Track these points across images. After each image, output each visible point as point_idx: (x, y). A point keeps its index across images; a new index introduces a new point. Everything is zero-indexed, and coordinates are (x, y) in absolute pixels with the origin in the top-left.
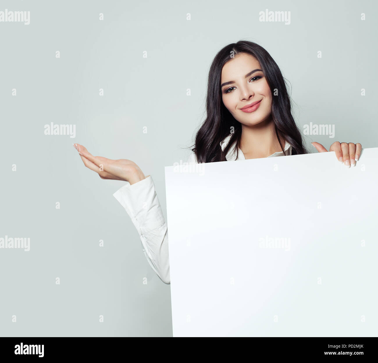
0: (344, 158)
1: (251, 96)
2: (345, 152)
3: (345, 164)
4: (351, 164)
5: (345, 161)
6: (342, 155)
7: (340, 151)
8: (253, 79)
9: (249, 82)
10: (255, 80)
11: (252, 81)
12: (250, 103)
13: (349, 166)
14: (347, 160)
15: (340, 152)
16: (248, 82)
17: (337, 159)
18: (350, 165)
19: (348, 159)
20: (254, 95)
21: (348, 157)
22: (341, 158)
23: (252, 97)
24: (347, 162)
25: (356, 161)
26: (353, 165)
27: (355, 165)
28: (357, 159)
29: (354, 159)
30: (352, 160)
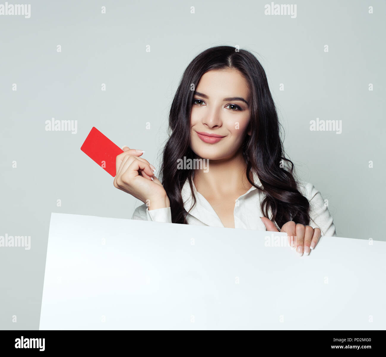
0: (298, 243)
1: (216, 126)
2: (299, 236)
8: (231, 105)
9: (225, 107)
10: (232, 108)
11: (228, 107)
12: (210, 132)
13: (301, 254)
14: (301, 247)
15: (293, 235)
16: (223, 107)
18: (303, 253)
19: (301, 245)
20: (221, 126)
21: (302, 243)
23: (218, 127)
24: (300, 249)
25: (311, 249)
26: (306, 253)
27: (309, 255)
28: (312, 247)
29: (309, 246)
30: (306, 248)
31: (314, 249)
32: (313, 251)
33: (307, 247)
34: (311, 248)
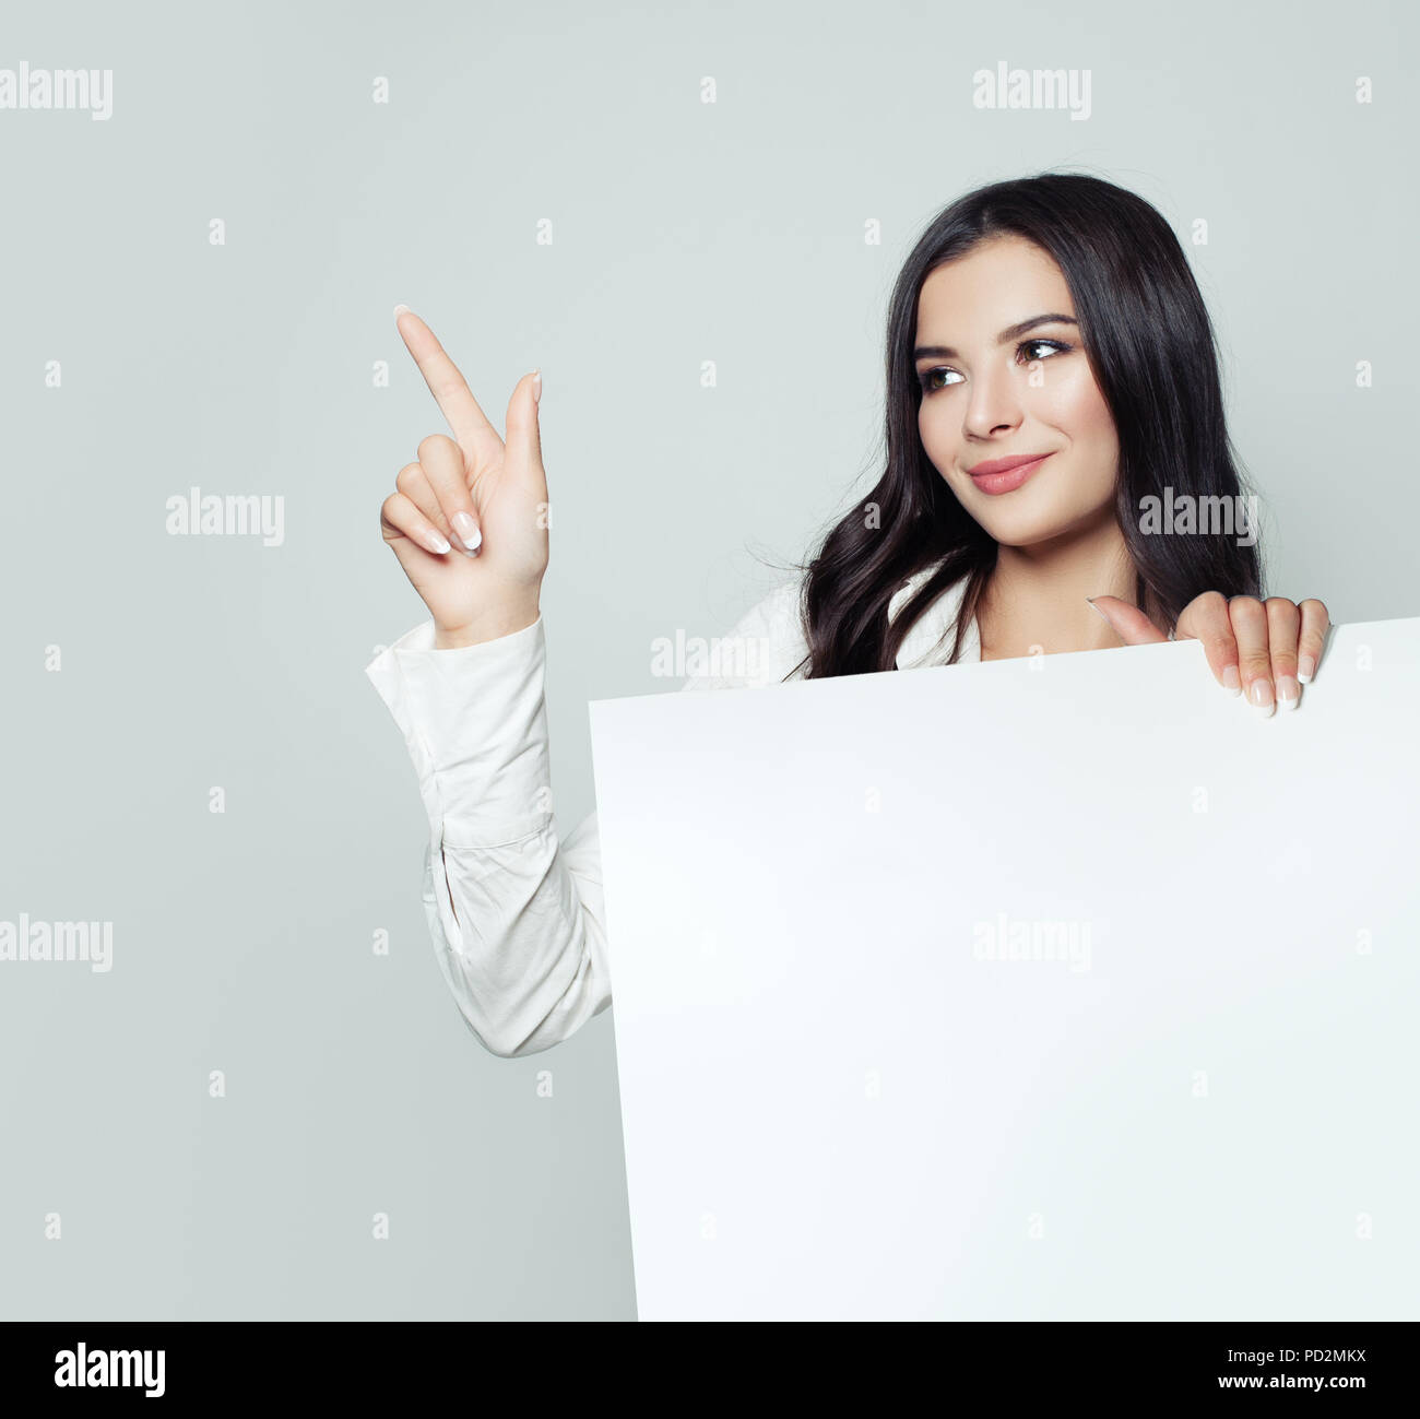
0: (1248, 671)
1: (1001, 427)
2: (1247, 641)
3: (1250, 701)
4: (1279, 699)
5: (1252, 681)
6: (1235, 658)
7: (1228, 636)
13: (1270, 708)
14: (1262, 682)
15: (1225, 642)
17: (1213, 676)
18: (1276, 702)
19: (1264, 676)
20: (1019, 424)
21: (1264, 667)
22: (1229, 670)
23: (1011, 430)
24: (1259, 690)
25: (1302, 685)
26: (1286, 702)
27: (1299, 705)
28: (1305, 674)
29: (1294, 674)
30: (1283, 682)
31: (1313, 680)
32: (1309, 689)
33: (1288, 678)
34: (1302, 678)
